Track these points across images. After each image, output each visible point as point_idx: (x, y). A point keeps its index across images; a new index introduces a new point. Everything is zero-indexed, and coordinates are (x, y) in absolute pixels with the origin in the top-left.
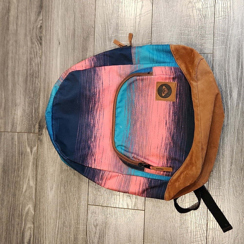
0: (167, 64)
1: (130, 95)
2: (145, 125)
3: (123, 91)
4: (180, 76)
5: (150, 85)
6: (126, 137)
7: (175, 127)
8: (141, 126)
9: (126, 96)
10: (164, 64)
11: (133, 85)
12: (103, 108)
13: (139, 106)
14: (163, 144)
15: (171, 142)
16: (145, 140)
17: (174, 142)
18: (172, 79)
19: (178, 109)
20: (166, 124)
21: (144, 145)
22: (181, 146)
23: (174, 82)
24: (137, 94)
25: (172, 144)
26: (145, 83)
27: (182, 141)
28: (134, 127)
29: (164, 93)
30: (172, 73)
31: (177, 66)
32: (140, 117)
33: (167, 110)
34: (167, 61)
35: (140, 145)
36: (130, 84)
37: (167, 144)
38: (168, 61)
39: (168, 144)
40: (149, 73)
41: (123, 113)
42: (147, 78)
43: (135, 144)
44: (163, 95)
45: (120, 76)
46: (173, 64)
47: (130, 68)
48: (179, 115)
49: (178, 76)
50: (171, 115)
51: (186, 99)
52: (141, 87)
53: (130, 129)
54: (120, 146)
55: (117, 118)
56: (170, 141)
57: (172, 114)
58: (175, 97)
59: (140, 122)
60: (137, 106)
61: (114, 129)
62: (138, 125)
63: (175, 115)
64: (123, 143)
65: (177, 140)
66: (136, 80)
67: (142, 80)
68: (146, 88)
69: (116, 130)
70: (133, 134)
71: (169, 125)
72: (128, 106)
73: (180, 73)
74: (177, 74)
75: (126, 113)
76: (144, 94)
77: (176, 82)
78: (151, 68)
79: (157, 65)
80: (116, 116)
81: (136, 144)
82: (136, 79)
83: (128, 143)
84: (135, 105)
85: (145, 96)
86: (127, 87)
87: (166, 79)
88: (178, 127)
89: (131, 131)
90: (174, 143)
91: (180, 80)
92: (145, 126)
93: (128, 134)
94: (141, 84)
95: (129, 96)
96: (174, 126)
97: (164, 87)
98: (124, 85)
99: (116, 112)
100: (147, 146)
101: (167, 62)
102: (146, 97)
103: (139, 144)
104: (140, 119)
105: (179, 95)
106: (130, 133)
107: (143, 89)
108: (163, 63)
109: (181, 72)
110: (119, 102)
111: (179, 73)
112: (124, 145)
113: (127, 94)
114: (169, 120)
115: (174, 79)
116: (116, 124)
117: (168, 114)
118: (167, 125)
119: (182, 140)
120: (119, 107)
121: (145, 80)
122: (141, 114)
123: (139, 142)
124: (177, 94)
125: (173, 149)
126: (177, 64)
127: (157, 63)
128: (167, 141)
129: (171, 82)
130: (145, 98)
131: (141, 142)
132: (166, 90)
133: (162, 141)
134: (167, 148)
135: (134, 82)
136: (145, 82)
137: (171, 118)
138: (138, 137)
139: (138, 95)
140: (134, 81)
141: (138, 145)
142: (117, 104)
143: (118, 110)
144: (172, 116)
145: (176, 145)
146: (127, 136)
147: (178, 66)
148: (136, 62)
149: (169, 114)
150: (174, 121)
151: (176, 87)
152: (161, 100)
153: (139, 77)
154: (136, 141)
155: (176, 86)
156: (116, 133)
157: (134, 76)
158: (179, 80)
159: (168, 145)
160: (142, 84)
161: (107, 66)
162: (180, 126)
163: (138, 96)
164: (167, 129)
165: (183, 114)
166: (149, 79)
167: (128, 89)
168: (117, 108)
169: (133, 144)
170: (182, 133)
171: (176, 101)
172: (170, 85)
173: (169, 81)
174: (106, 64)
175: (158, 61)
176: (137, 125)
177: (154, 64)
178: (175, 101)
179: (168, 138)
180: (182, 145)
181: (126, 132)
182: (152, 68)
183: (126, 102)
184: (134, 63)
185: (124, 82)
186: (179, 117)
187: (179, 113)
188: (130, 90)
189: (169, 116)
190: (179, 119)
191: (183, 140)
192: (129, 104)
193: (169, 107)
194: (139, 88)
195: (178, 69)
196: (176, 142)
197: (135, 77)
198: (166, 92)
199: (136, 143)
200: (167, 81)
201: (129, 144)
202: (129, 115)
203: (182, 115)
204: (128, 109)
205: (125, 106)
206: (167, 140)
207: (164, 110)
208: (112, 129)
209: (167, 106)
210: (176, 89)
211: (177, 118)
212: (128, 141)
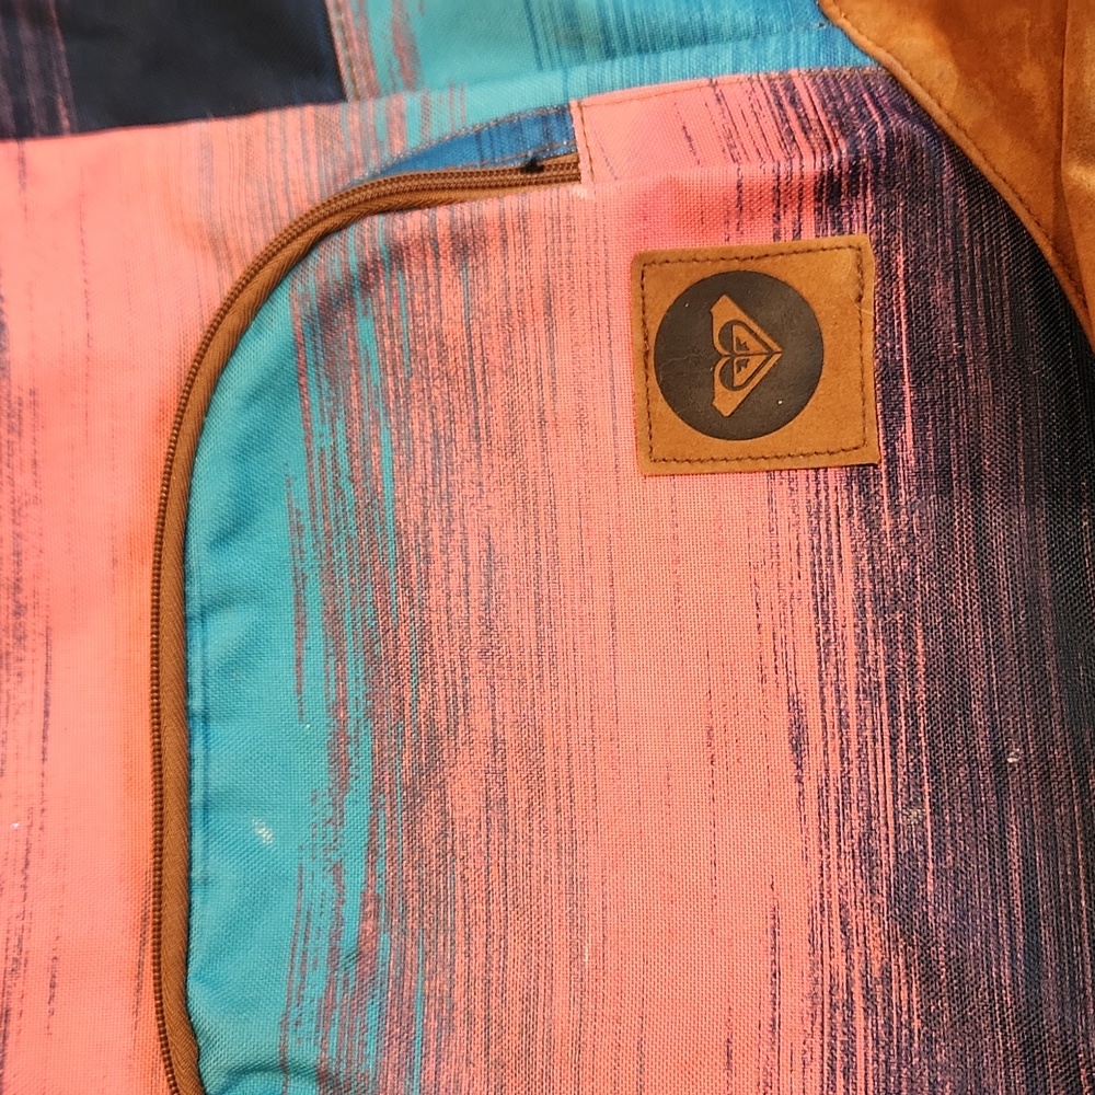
0: (736, 52)
1: (342, 448)
2: (549, 774)
3: (255, 395)
4: (902, 157)
5: (556, 305)
6: (324, 953)
7: (918, 766)
8: (494, 804)
9: (289, 452)
10: (697, 51)
11: (365, 328)
12: (32, 623)
13: (457, 565)
14: (795, 1002)
15: (886, 970)
16: (561, 967)
17: (926, 961)
18: (809, 197)
19: (925, 547)
20: (798, 746)
21: (557, 1033)
22: (1030, 1013)
23: (841, 240)
24: (417, 426)
25: (900, 995)
26: (496, 282)
27: (1033, 951)
28: (413, 822)
29: (739, 379)
30: (799, 136)
31: (846, 61)
32: (477, 686)
33: (785, 579)
34: (727, 13)
35: (512, 1039)
36: (327, 315)
37: (841, 996)
38: (740, 17)
39: (857, 990)
40: (533, 167)
41: (276, 667)
42: (523, 218)
43: (452, 1028)
44: (726, 402)
45: (216, 244)
46: (804, 39)
47: (312, 146)
48: (948, 616)
49: (876, 160)
50: (850, 632)
51: (1011, 417)
52: (453, 330)
53: (372, 850)
54: (262, 1068)
55: (213, 724)
56: (877, 953)
57: (851, 621)
58: (874, 408)
59: (482, 754)
60: (437, 568)
61: (172, 873)
62: (465, 793)
63: (889, 629)
64: (291, 1040)
65: (959, 932)
66: (397, 255)
67: (465, 246)
68: (518, 346)
69: (205, 882)
70: (413, 902)
71: (834, 758)
72: (329, 573)
73: (897, 122)
74: (871, 133)
75: (315, 659)
76: (498, 416)
77: (862, 238)
78: (557, 117)
79: (615, 70)
80: (196, 704)
81: (461, 1032)
82: (389, 237)
83: (364, 1029)
84: (403, 560)
85: (513, 439)
86: (298, 346)
87: (741, 203)
88: (953, 766)
89: (382, 866)
90: (928, 977)
91: (914, 196)
92: (551, 792)
93: (351, 910)
94: (453, 300)
95: (328, 455)
96: (893, 756)
97: (725, 311)
98: (259, 331)
99: (195, 660)
100: (587, 1038)
101: (726, 27)
102: (531, 450)
103: (487, 1019)
104: (481, 721)
105: (916, 375)
106: (377, 900)
107: (485, 361)
108: (684, 41)
109: (903, 112)
110: (224, 538)
111: (883, 116)
112: (305, 1052)
113: (308, 440)
114: (829, 691)
115: (831, 194)
116: (197, 798)
117: (805, 617)
118: (814, 761)
119: (1032, 928)
120: (223, 602)
121: (494, 248)
122: (484, 652)
123: (494, 1002)
124: (888, 375)
125: (931, 1054)
126: (840, 39)
127: (610, 54)
128: (840, 961)
129: (796, 245)
130: (510, 462)
131: (514, 995)
132: (753, 345)
133: (767, 967)
134: (849, 1052)
135: (365, 279)
136: (498, 272)
137: (852, 672)
138: (480, 941)
139: (435, 434)
140: (364, 268)
141: (479, 1039)
142: (193, 562)
143: (216, 639)
144: (861, 641)
145: (960, 997)
146: (348, 941)
147: (856, 57)
148: (381, 63)
149: (823, 613)
150: (892, 697)
151: (869, 295)
152: (708, 467)
153: (417, 214)
154: (458, 991)
155: (871, 282)
156: (208, 915)
157: (363, 216)
158: (892, 205)
159: (850, 1005)
160: (469, 294)
161: (53, 130)
162: (983, 750)
163: (436, 449)
164: (812, 808)
165: (1006, 606)
166: (536, 228)
167: (311, 370)
168: (194, 607)
169: (417, 1028)
170: (1014, 843)
171: (892, 460)
172: (794, 273)
173: (777, 236)
174: (39, 119)
175: (621, 25)
176: (453, 789)
177: (580, 75)
178: (875, 452)
179: (844, 924)
180: (1049, 989)
181: (325, 883)
182: (562, 112)
183: (300, 528)
184: (362, 83)
185: (248, 296)
186: (950, 641)
187: (942, 590)
188: (333, 381)
189: (824, 648)
190: (948, 670)
191: (1045, 933)
192: (343, 554)
193: (805, 538)
194: (442, 360)
195: (868, 88)
196: (958, 966)
197: (379, 220)
198: (754, 362)
199: (459, 1017)
200: (757, 237)
201: (370, 1037)
202: (351, 686)
203: (990, 610)
204: (334, 618)
205: (300, 580)
206: (839, 947)
207: (759, 576)
208: (158, 868)
209: (783, 523)
210: (869, 313)
211: (920, 660)
212: (357, 1006)
